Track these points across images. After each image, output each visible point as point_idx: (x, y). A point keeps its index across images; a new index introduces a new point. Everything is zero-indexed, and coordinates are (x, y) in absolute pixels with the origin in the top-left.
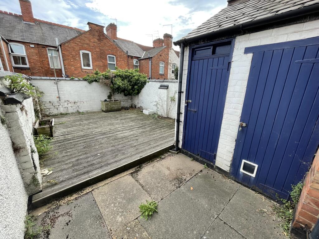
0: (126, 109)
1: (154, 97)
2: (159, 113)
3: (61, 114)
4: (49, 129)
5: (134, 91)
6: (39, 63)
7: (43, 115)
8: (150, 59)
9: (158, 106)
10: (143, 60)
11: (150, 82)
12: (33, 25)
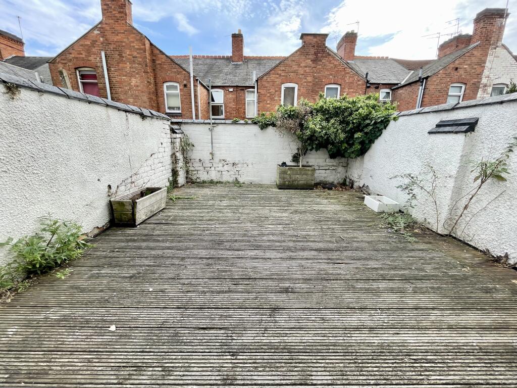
0: (326, 186)
1: (409, 161)
2: (417, 215)
3: (212, 182)
4: (131, 208)
5: (351, 145)
6: (235, 112)
7: (189, 180)
8: (423, 82)
9: (416, 190)
10: (404, 88)
11: (401, 119)
12: (240, 65)
